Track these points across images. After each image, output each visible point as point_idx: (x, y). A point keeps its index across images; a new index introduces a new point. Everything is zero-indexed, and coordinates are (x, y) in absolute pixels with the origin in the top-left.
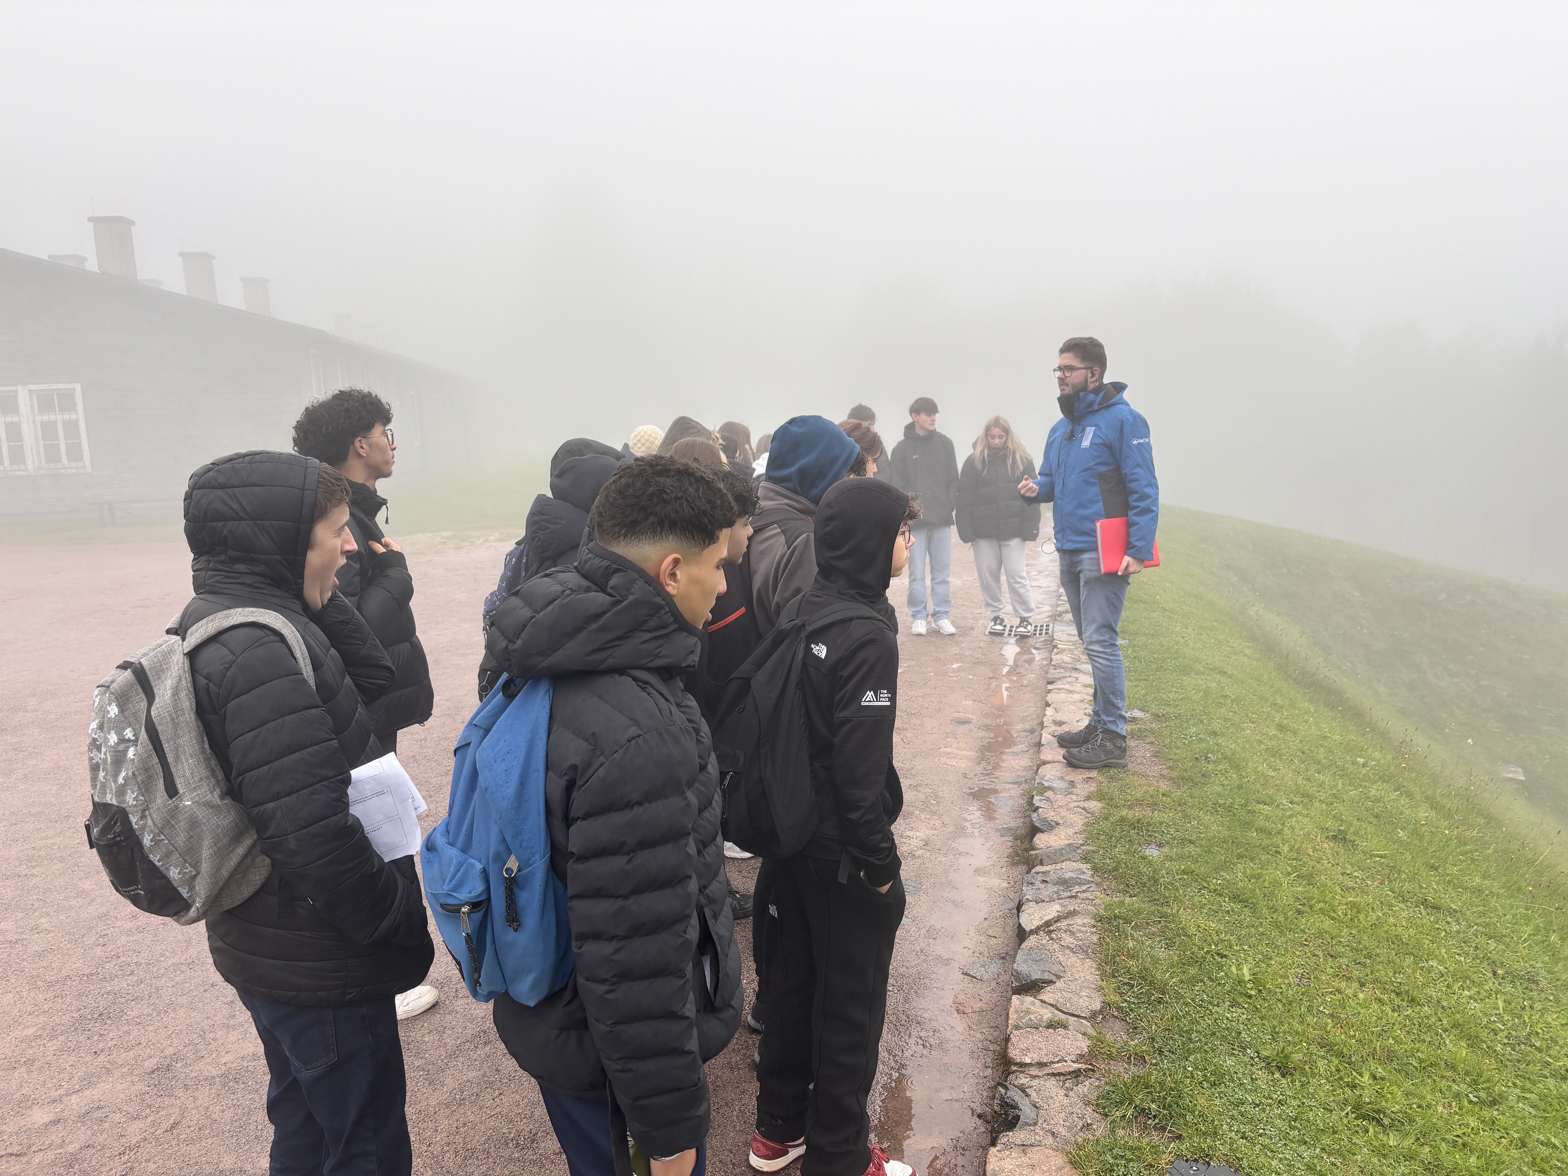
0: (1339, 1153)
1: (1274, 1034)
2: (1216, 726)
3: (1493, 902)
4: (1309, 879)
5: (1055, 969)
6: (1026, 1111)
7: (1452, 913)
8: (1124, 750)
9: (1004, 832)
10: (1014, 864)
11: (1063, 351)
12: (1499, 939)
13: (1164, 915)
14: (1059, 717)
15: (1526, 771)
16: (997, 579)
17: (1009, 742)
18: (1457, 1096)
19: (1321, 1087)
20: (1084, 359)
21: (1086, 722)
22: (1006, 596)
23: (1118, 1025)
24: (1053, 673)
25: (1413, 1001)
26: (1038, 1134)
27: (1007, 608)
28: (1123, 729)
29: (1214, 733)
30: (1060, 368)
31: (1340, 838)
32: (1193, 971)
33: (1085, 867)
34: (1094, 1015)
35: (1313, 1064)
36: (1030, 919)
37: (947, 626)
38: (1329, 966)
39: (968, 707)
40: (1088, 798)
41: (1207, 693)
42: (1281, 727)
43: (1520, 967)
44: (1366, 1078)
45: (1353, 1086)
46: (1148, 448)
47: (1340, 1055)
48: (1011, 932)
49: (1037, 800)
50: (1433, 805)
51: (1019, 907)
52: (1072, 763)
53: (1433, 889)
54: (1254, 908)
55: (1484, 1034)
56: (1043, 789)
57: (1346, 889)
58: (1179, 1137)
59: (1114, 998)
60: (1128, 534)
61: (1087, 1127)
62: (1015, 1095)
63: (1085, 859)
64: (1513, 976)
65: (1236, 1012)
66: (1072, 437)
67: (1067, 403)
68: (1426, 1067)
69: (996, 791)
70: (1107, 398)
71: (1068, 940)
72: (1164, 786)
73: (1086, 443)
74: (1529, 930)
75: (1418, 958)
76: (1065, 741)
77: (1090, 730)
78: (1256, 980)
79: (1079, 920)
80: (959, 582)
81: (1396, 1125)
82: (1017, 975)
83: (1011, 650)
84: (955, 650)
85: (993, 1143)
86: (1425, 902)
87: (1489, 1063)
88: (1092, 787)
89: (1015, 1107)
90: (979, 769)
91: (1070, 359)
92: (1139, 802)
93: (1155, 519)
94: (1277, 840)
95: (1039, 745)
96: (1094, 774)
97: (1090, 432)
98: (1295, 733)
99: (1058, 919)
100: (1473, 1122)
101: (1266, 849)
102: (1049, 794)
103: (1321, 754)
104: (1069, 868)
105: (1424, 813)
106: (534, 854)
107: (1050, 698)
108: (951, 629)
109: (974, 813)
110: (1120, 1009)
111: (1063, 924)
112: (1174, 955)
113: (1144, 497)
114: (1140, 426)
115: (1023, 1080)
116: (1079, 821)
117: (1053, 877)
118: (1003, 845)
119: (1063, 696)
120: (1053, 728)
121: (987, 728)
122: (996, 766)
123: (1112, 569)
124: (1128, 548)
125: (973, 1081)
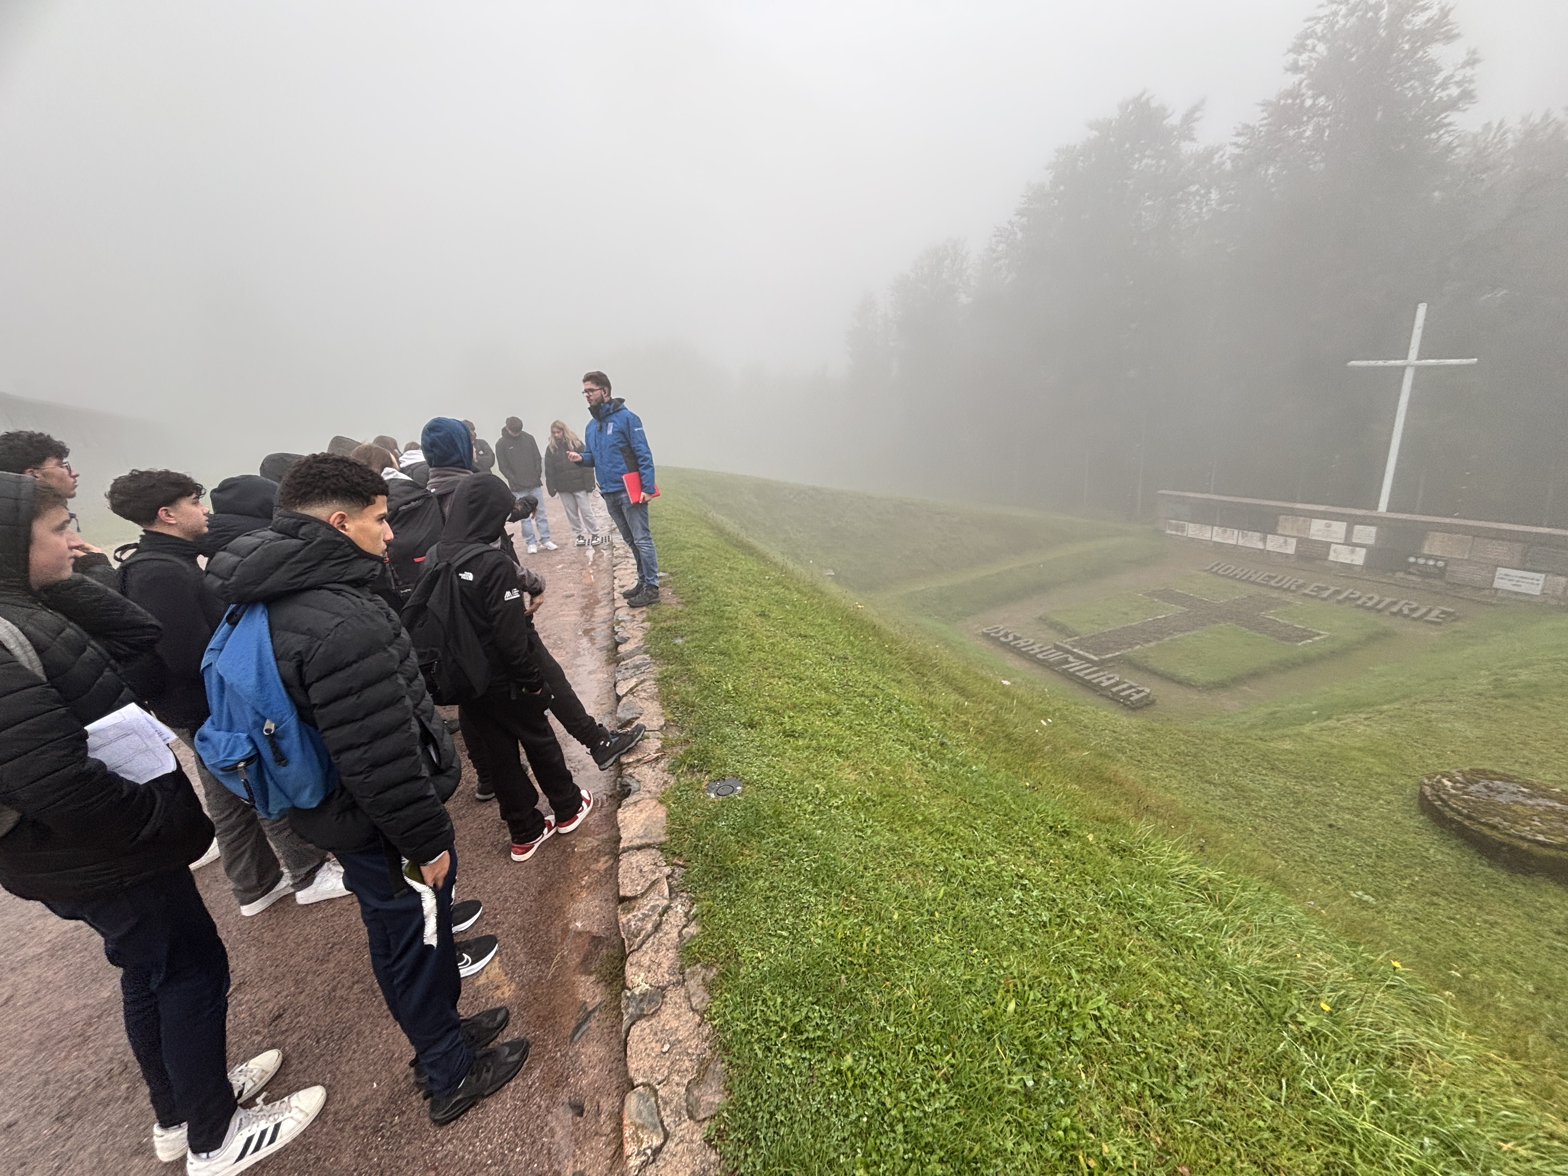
0: (779, 755)
1: (745, 711)
2: (701, 573)
3: (827, 629)
4: (752, 636)
5: (639, 711)
6: (634, 786)
7: (812, 637)
8: (657, 594)
9: (601, 649)
10: (610, 664)
11: (584, 381)
12: (831, 644)
13: (689, 670)
14: (622, 583)
15: (834, 570)
16: (577, 515)
17: (598, 602)
18: (823, 715)
19: (768, 729)
20: (598, 384)
21: (636, 583)
22: (583, 524)
23: (674, 729)
24: (615, 561)
25: (801, 680)
26: (643, 794)
27: (585, 530)
28: (657, 583)
29: (700, 577)
30: (586, 391)
31: (763, 615)
32: (705, 693)
33: (647, 656)
34: (662, 728)
35: (763, 719)
36: (621, 690)
37: (552, 546)
38: (765, 674)
39: (572, 588)
40: (643, 622)
41: (694, 558)
42: (731, 568)
43: (841, 654)
44: (787, 719)
45: (781, 724)
46: (642, 433)
47: (774, 712)
48: (613, 699)
49: (616, 629)
50: (799, 591)
51: (615, 686)
52: (632, 606)
53: (803, 628)
54: (730, 656)
55: (830, 686)
56: (619, 623)
57: (768, 637)
58: (710, 772)
59: (670, 717)
60: (641, 481)
61: (666, 782)
62: (628, 780)
63: (646, 652)
64: (839, 658)
65: (728, 706)
66: (601, 429)
67: (594, 410)
68: (809, 706)
69: (593, 629)
70: (616, 406)
71: (643, 694)
72: (680, 608)
73: (610, 432)
74: (842, 637)
75: (801, 660)
76: (626, 595)
77: (639, 587)
78: (735, 689)
79: (647, 683)
80: (554, 520)
81: (801, 735)
82: (619, 720)
83: (590, 553)
84: (558, 558)
85: (619, 807)
86: (800, 635)
87: (834, 697)
88: (645, 616)
89: (628, 785)
90: (582, 619)
91: (590, 385)
92: (669, 618)
93: (653, 471)
94: (736, 622)
95: (614, 600)
96: (644, 609)
97: (611, 425)
98: (737, 570)
99: (636, 686)
100: (831, 724)
101: (731, 627)
102: (622, 624)
103: (750, 578)
104: (638, 659)
105: (796, 596)
106: (283, 715)
107: (615, 574)
108: (555, 547)
109: (585, 642)
110: (673, 721)
111: (639, 688)
112: (696, 688)
113: (646, 459)
114: (637, 422)
115: (630, 771)
116: (640, 635)
117: (631, 665)
118: (603, 655)
119: (622, 572)
120: (619, 590)
121: (584, 597)
122: (592, 616)
123: (636, 500)
124: (642, 487)
125: (604, 780)
